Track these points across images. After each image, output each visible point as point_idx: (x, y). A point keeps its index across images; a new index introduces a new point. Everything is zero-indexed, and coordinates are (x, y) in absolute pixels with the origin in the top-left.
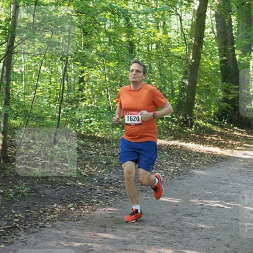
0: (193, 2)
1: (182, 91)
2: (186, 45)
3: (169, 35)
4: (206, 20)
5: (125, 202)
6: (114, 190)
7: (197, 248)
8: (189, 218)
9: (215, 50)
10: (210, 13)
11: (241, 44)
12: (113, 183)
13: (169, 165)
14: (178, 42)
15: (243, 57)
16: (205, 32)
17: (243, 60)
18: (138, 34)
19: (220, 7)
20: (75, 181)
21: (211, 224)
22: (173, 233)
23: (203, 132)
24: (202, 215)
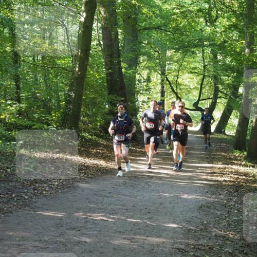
0: (79, 14)
1: (67, 103)
2: (72, 57)
4: (93, 32)
5: (7, 218)
8: (73, 232)
9: (101, 63)
10: (96, 25)
11: (127, 57)
13: (54, 179)
15: (129, 71)
16: (92, 44)
17: (129, 73)
19: (107, 20)
21: (94, 237)
22: (56, 248)
23: (89, 144)
24: (86, 229)
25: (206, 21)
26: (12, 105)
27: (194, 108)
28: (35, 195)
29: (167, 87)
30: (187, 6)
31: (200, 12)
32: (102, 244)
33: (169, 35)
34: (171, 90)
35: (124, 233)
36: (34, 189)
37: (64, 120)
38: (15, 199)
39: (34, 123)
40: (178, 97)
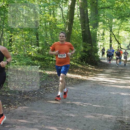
0: (68, 1)
2: (65, 23)
3: (56, 18)
4: (75, 10)
5: (33, 104)
6: (27, 97)
7: (69, 126)
8: (65, 111)
9: (79, 26)
10: (77, 7)
11: (92, 23)
12: (27, 94)
13: (56, 85)
14: (61, 22)
15: (93, 30)
16: (74, 16)
17: (93, 31)
18: (40, 17)
19: (82, 4)
20: (7, 93)
21: (76, 114)
22: (57, 119)
23: (73, 67)
24: (72, 110)
26: (35, 47)
28: (46, 92)
29: (113, 39)
32: (80, 118)
33: (114, 11)
34: (115, 39)
35: (91, 112)
36: (46, 90)
38: (37, 95)
39: (46, 57)
40: (119, 43)
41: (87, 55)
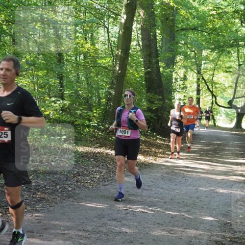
0: (120, 16)
1: (108, 100)
2: (113, 56)
3: (97, 46)
4: (133, 33)
5: (52, 208)
6: (42, 196)
8: (114, 223)
9: (140, 62)
10: (136, 26)
11: (165, 57)
12: (41, 189)
13: (95, 172)
14: (105, 54)
15: (167, 70)
16: (131, 44)
17: (166, 72)
19: (146, 21)
21: (134, 228)
22: (99, 238)
24: (127, 220)
25: (242, 22)
26: (56, 101)
27: (229, 106)
28: (78, 187)
29: (203, 87)
30: (223, 8)
31: (236, 13)
32: (142, 235)
33: (205, 36)
34: (206, 88)
35: (162, 225)
36: (77, 182)
37: (105, 116)
38: (60, 191)
39: (77, 119)
40: (213, 95)
41: (155, 118)
